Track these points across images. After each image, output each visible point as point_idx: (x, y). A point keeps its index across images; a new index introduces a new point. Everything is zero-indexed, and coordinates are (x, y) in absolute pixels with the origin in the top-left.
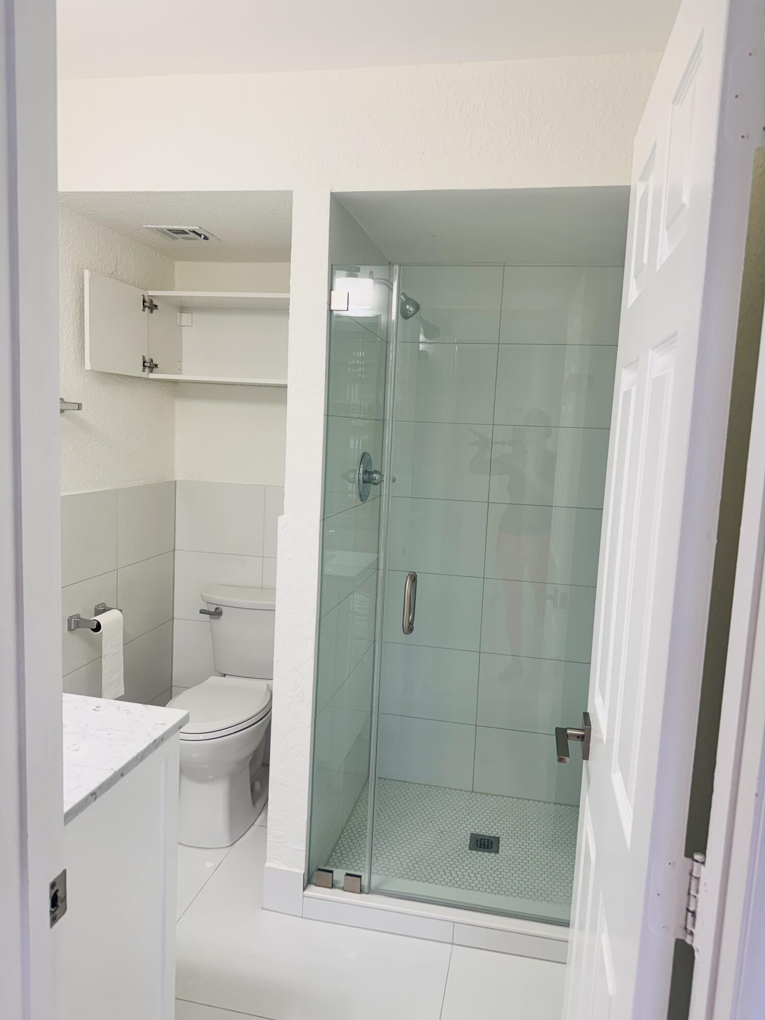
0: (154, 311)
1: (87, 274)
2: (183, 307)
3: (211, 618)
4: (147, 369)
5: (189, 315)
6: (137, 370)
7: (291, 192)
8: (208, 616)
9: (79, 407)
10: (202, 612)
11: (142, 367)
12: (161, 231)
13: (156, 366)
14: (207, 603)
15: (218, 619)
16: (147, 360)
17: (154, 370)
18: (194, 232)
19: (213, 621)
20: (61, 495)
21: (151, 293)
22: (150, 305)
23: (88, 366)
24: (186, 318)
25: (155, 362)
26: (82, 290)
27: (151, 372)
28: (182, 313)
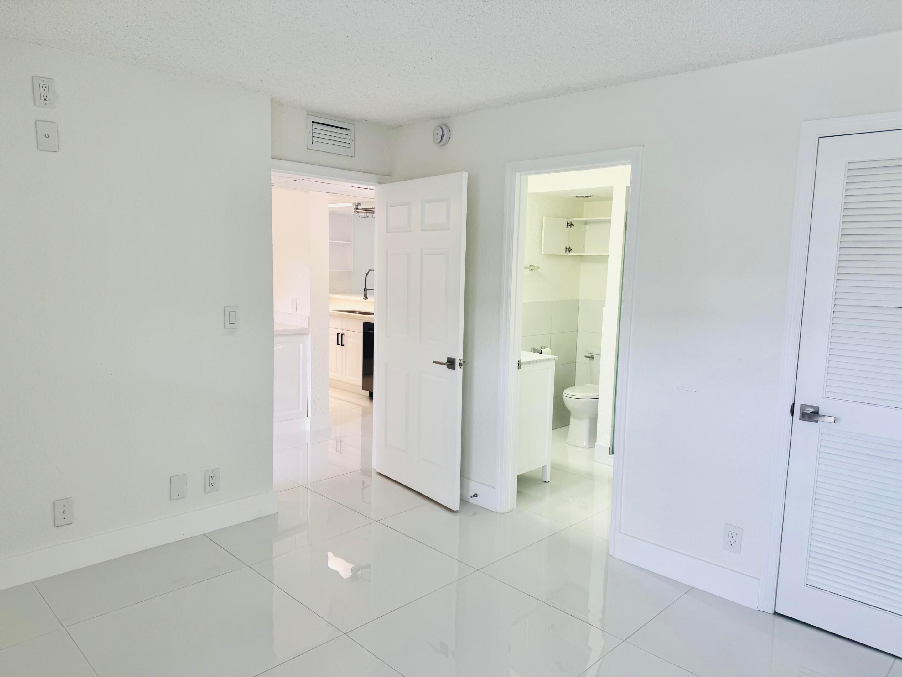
0: (572, 227)
1: (544, 218)
2: (586, 223)
3: (590, 360)
4: (567, 251)
5: (589, 225)
6: (563, 251)
7: (613, 187)
8: (588, 358)
9: (538, 268)
10: (585, 357)
11: (565, 251)
12: (574, 197)
13: (572, 250)
14: (589, 353)
15: (592, 360)
16: (568, 247)
17: (571, 251)
18: (585, 196)
19: (591, 361)
20: (524, 301)
21: (571, 220)
22: (570, 225)
23: (543, 253)
24: (587, 227)
25: (571, 248)
26: (542, 224)
27: (569, 252)
28: (586, 225)
